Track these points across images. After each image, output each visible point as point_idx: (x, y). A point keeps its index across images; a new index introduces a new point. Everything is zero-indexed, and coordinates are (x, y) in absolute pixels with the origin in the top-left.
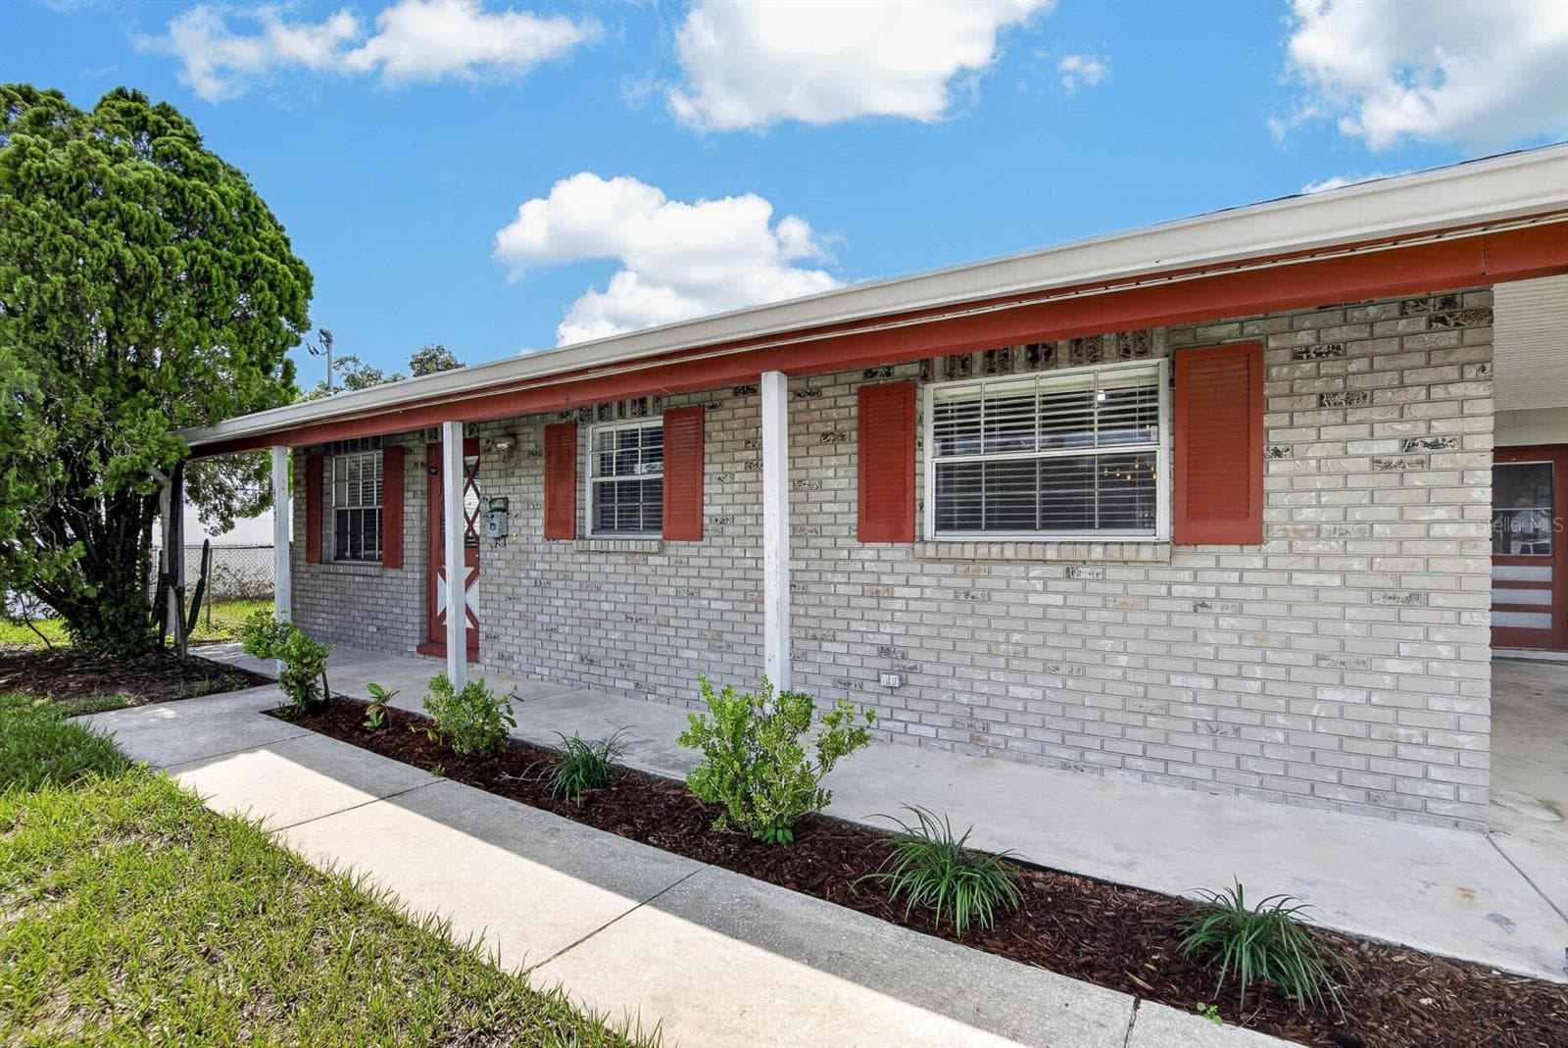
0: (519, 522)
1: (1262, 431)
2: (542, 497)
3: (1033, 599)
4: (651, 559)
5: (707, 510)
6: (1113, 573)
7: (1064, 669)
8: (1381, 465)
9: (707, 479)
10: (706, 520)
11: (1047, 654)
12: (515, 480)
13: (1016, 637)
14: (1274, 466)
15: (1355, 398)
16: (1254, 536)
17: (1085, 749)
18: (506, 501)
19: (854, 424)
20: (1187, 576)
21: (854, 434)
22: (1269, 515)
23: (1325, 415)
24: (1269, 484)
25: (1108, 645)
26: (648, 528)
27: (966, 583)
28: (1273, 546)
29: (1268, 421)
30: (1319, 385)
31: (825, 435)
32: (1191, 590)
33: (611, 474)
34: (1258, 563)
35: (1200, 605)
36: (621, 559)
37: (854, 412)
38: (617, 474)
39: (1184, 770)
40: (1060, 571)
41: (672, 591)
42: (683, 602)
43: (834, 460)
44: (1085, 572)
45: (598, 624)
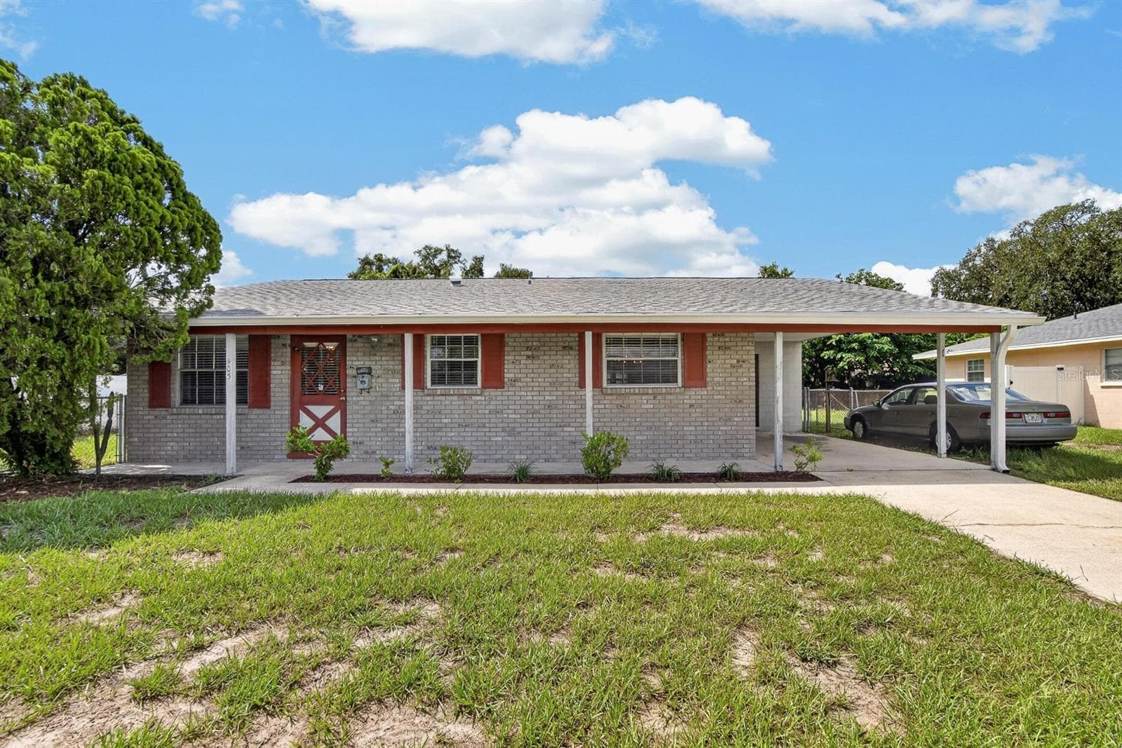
0: (379, 380)
1: (706, 356)
3: (643, 407)
4: (473, 398)
5: (506, 375)
6: (667, 397)
7: (654, 428)
8: (733, 366)
9: (506, 362)
10: (506, 380)
11: (648, 424)
12: (377, 358)
13: (638, 420)
14: (709, 366)
15: (727, 348)
16: (704, 386)
17: (660, 453)
18: (370, 369)
19: (577, 343)
20: (688, 397)
21: (577, 348)
22: (708, 379)
23: (720, 352)
24: (708, 370)
25: (667, 419)
26: (467, 383)
28: (709, 388)
29: (707, 352)
30: (719, 344)
31: (564, 347)
32: (689, 402)
33: (444, 357)
34: (706, 393)
35: (691, 406)
36: (455, 398)
37: (577, 339)
38: (448, 357)
39: (688, 455)
40: (652, 397)
41: (487, 412)
42: (494, 416)
43: (568, 357)
44: (659, 397)
45: (439, 429)
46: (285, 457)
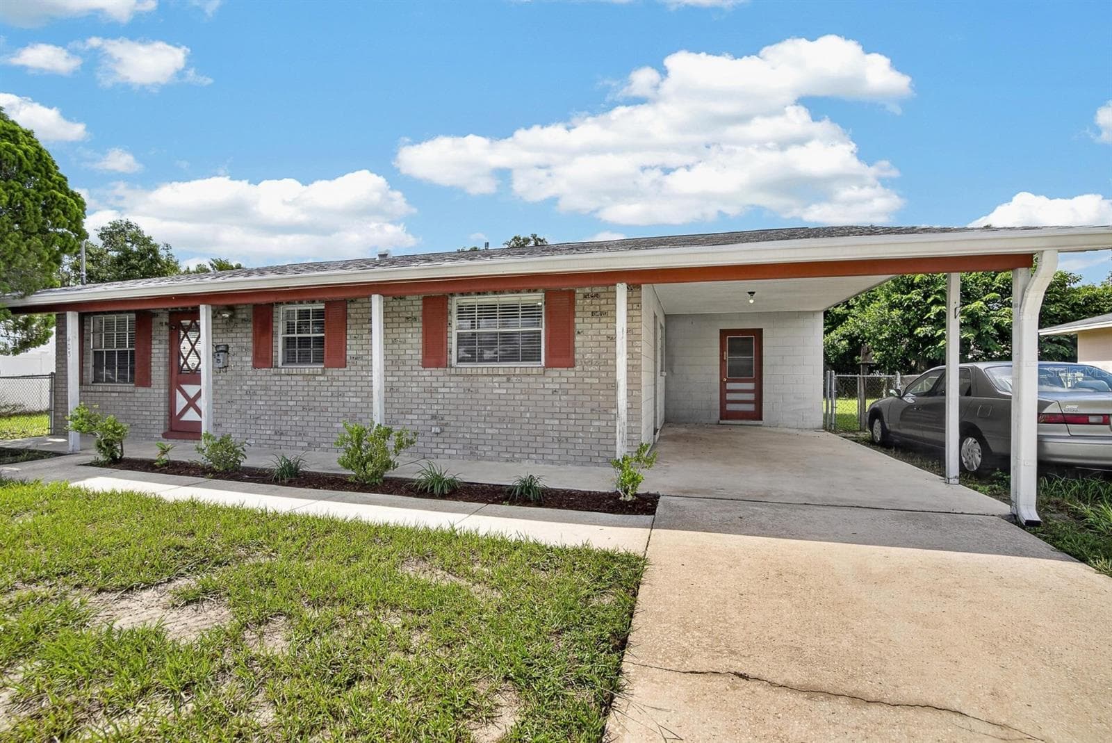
0: (236, 358)
1: (574, 324)
2: (251, 345)
3: (495, 391)
4: (317, 378)
5: (349, 353)
6: (525, 379)
7: (507, 420)
9: (348, 337)
10: (348, 358)
11: (499, 414)
12: (233, 335)
13: (489, 408)
14: (578, 338)
15: (603, 313)
16: (572, 365)
17: (514, 453)
18: (227, 347)
19: (421, 313)
20: (550, 380)
21: (421, 318)
22: (577, 356)
23: (594, 320)
24: (577, 344)
25: (523, 409)
26: (315, 362)
27: (468, 385)
28: (578, 368)
29: (576, 320)
30: (592, 308)
31: (407, 318)
32: (552, 386)
33: (294, 333)
34: (573, 374)
35: (554, 391)
36: (300, 378)
37: (421, 308)
38: (298, 333)
39: (549, 457)
40: (505, 379)
41: (330, 394)
42: (336, 399)
43: (411, 330)
44: (514, 379)
45: (286, 413)
46: (161, 436)
